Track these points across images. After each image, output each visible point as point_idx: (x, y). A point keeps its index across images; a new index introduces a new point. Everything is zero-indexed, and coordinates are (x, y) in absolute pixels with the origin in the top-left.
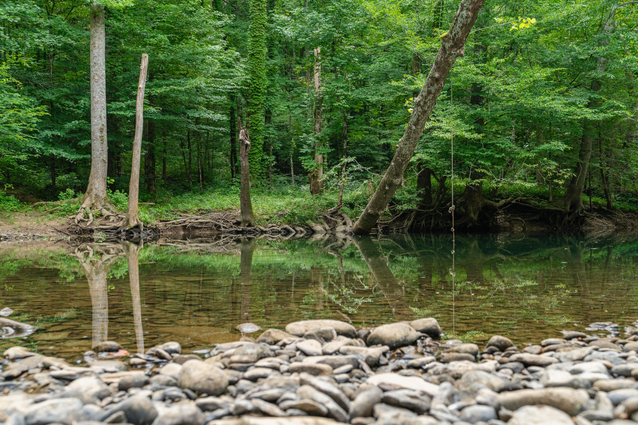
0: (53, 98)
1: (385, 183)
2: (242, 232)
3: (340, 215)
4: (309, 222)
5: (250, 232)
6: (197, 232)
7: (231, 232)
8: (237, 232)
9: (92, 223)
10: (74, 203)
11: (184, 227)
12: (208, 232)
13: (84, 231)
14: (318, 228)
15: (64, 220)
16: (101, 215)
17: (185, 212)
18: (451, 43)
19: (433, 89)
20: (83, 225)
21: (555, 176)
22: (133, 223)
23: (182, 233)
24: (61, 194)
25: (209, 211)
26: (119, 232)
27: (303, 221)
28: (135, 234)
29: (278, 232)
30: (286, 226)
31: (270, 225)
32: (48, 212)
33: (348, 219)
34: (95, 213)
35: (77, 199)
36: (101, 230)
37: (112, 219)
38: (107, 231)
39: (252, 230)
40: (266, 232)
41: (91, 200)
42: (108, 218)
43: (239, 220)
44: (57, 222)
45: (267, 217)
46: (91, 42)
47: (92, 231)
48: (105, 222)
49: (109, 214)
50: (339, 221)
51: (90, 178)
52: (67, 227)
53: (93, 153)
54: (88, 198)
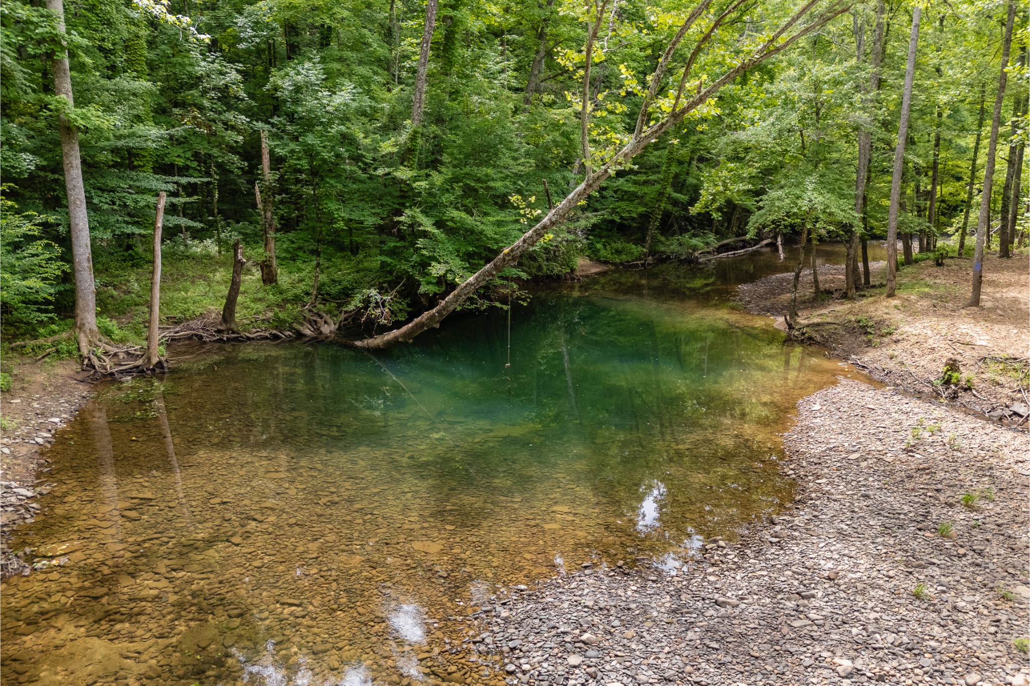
5: (235, 340)
14: (307, 331)
16: (106, 352)
26: (144, 371)
28: (158, 371)
29: (267, 338)
30: (274, 332)
31: (254, 330)
32: (43, 357)
33: (327, 317)
34: (99, 352)
35: (64, 335)
36: (121, 372)
37: (121, 356)
38: (128, 372)
39: (237, 337)
40: (253, 339)
41: (87, 336)
42: (115, 355)
43: (221, 328)
44: (65, 370)
45: (248, 322)
46: (66, 161)
47: (112, 374)
48: (115, 360)
49: (116, 350)
50: (319, 320)
51: (78, 312)
52: (86, 374)
53: (78, 284)
54: (82, 335)
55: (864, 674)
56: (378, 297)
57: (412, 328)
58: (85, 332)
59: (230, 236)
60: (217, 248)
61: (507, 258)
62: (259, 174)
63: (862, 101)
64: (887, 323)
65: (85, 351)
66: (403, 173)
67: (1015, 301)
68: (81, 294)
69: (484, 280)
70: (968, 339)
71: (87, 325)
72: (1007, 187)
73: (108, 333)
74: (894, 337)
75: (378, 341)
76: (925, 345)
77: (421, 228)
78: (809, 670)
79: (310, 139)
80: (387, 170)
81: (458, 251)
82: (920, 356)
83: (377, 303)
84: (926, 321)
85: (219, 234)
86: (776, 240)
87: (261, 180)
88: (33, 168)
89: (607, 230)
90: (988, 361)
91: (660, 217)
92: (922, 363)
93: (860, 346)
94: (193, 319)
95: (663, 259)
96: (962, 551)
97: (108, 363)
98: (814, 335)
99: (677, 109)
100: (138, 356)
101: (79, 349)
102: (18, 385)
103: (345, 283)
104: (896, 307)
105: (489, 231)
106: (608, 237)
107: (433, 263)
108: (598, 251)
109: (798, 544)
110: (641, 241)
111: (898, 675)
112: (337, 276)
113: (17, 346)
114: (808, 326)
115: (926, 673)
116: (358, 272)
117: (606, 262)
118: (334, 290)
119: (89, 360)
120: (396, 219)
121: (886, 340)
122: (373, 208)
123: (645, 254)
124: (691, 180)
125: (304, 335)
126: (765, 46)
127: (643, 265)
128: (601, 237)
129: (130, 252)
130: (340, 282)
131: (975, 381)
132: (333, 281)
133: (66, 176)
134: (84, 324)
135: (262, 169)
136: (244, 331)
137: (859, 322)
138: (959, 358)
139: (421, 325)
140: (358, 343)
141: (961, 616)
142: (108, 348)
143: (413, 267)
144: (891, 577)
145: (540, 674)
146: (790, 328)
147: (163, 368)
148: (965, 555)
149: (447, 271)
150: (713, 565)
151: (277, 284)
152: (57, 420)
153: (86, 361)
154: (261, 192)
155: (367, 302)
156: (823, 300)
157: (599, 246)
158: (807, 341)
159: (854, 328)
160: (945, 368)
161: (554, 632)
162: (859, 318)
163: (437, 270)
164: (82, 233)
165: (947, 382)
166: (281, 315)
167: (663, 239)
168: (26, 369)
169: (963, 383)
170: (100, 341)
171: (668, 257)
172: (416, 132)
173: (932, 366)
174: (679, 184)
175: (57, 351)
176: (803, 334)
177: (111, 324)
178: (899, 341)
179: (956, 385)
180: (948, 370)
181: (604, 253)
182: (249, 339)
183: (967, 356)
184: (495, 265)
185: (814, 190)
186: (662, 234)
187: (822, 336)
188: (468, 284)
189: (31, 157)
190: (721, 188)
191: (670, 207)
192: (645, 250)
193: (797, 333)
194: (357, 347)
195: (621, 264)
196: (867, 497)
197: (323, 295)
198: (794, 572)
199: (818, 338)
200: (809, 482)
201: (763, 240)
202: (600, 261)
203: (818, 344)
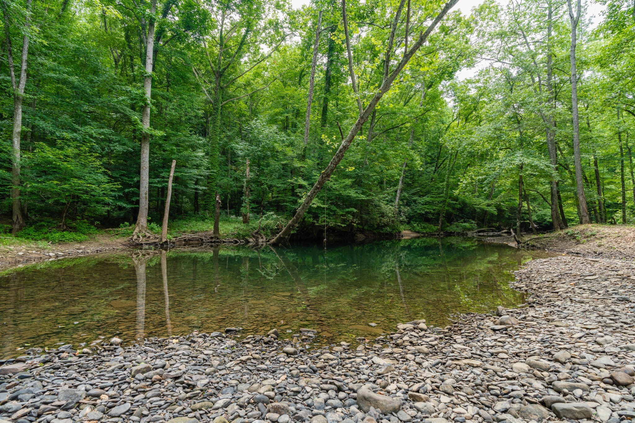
0: (118, 176)
1: (290, 225)
2: (214, 242)
3: (260, 234)
4: (246, 237)
5: (218, 242)
6: (191, 242)
7: (208, 242)
8: (211, 242)
9: (142, 240)
10: (130, 230)
11: (185, 240)
12: (196, 242)
13: (138, 244)
14: (251, 240)
15: (126, 239)
16: (145, 236)
17: (184, 232)
18: (325, 175)
19: (316, 191)
20: (137, 242)
21: (352, 222)
22: (164, 240)
23: (184, 243)
24: (121, 225)
25: (196, 232)
26: (157, 245)
27: (244, 237)
28: (165, 246)
29: (232, 242)
30: (236, 239)
31: (227, 238)
33: (264, 236)
40: (225, 241)
43: (213, 236)
45: (225, 235)
47: (142, 244)
48: (147, 239)
50: (259, 237)
51: (138, 217)
53: (140, 204)
57: (286, 229)
64: (589, 230)
65: (134, 233)
68: (140, 209)
71: (141, 224)
74: (598, 236)
86: (510, 229)
89: (419, 218)
91: (445, 212)
93: (571, 245)
95: (450, 234)
98: (535, 244)
106: (420, 221)
108: (414, 227)
110: (436, 224)
114: (531, 240)
117: (418, 232)
121: (591, 238)
123: (439, 229)
125: (249, 242)
127: (438, 235)
128: (416, 221)
134: (139, 224)
136: (222, 238)
142: (147, 234)
147: (167, 244)
151: (248, 224)
158: (531, 248)
159: (564, 237)
162: (567, 232)
164: (144, 182)
166: (241, 233)
167: (448, 224)
171: (453, 233)
176: (528, 245)
181: (418, 228)
186: (447, 222)
187: (542, 244)
191: (451, 210)
192: (439, 227)
193: (523, 245)
195: (426, 233)
198: (532, 366)
199: (539, 246)
200: (544, 291)
201: (503, 230)
202: (416, 232)
203: (539, 248)
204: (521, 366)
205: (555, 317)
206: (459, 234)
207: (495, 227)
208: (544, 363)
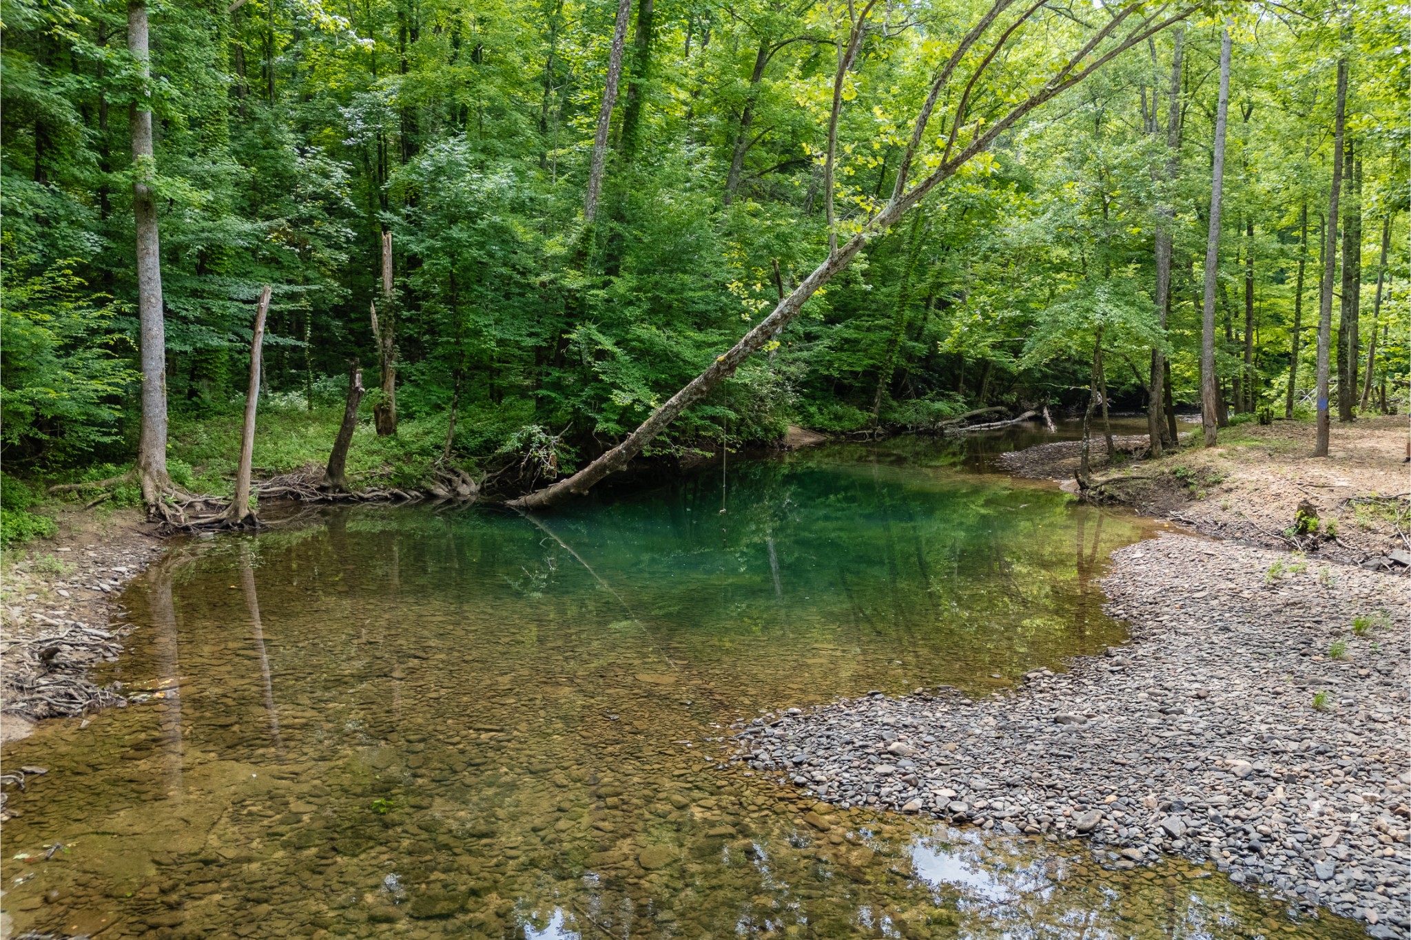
2: (333, 501)
3: (452, 470)
5: (343, 500)
8: (324, 501)
13: (177, 530)
14: (440, 491)
22: (244, 513)
26: (229, 527)
28: (247, 527)
29: (386, 499)
30: (396, 491)
31: (369, 489)
32: (95, 504)
33: (467, 476)
34: (171, 499)
35: (123, 478)
36: (199, 526)
37: (199, 507)
38: (207, 527)
39: (346, 498)
40: (367, 500)
41: (153, 480)
42: (191, 505)
43: (326, 484)
44: (125, 520)
45: (361, 478)
46: (141, 246)
47: (187, 529)
48: (191, 512)
49: (191, 500)
50: (455, 478)
51: (144, 446)
52: (152, 526)
53: (146, 409)
54: (147, 477)
55: (1268, 776)
56: (543, 436)
57: (589, 473)
58: (150, 474)
59: (325, 387)
60: (306, 402)
61: (722, 368)
62: (379, 290)
63: (1163, 190)
64: (1213, 470)
65: (151, 497)
66: (574, 280)
67: (1374, 450)
68: (148, 423)
69: (690, 399)
70: (1323, 480)
71: (154, 465)
72: (1342, 331)
73: (179, 479)
74: (1224, 486)
75: (541, 495)
76: (1267, 492)
77: (600, 347)
78: (1196, 772)
79: (455, 232)
80: (553, 276)
81: (646, 379)
82: (1262, 505)
83: (541, 442)
84: (1264, 467)
85: (309, 384)
86: (1042, 412)
87: (380, 296)
88: (99, 250)
89: (822, 390)
90: (1353, 503)
91: (891, 372)
92: (1266, 512)
93: (1179, 501)
94: (287, 472)
95: (897, 431)
96: (1363, 672)
97: (183, 515)
98: (1116, 493)
99: (948, 160)
100: (220, 507)
101: (142, 496)
102: (63, 534)
103: (487, 435)
104: (1221, 455)
105: (688, 354)
106: (824, 398)
107: (616, 391)
108: (812, 415)
109: (1148, 671)
110: (866, 406)
111: (1312, 776)
112: (477, 426)
113: (60, 490)
114: (1107, 483)
115: (1348, 773)
116: (504, 421)
117: (822, 431)
118: (474, 443)
119: (158, 508)
120: (565, 336)
121: (1215, 490)
122: (532, 327)
123: (873, 421)
124: (931, 327)
125: (436, 497)
126: (1059, 76)
127: (871, 435)
128: (815, 399)
129: (195, 399)
130: (481, 434)
131: (1339, 528)
132: (472, 431)
133: (140, 266)
134: (150, 464)
135: (383, 283)
136: (355, 489)
137: (1175, 473)
138: (1313, 502)
139: (603, 467)
140: (512, 502)
141: (1379, 726)
142: (182, 496)
143: (585, 402)
144: (1278, 694)
145: (841, 784)
146: (1082, 489)
147: (254, 524)
148: (1368, 676)
149: (634, 401)
150: (1041, 692)
151: (396, 434)
152: (123, 569)
153: (153, 510)
154: (377, 313)
155: (527, 443)
156: (1119, 462)
157: (813, 409)
158: (1108, 501)
159: (1169, 481)
160: (1298, 514)
161: (850, 747)
162: (1174, 467)
163: (621, 399)
164: (156, 341)
165: (1302, 532)
166: (407, 469)
167: (895, 404)
168: (71, 519)
169: (1323, 531)
170: (169, 486)
171: (904, 427)
172: (589, 231)
173: (1281, 515)
174: (915, 331)
175: (114, 498)
176: (1101, 493)
177: (185, 469)
178: (1231, 490)
179: (1315, 534)
180: (1302, 516)
181: (819, 419)
182: (362, 499)
183: (1323, 499)
184: (705, 378)
185: (1107, 301)
186: (894, 398)
187: (1128, 494)
188: (669, 406)
189: (96, 237)
190: (978, 317)
191: (903, 362)
192: (873, 415)
193: (1092, 493)
194: (509, 509)
195: (842, 433)
196: (1227, 629)
197: (459, 449)
198: (1150, 694)
199: (1122, 497)
200: (1147, 620)
201: (1025, 411)
202: (814, 429)
203: (1122, 503)
204: (1143, 695)
205: (1162, 655)
206: (921, 433)
207: (1007, 405)
208: (1157, 691)
